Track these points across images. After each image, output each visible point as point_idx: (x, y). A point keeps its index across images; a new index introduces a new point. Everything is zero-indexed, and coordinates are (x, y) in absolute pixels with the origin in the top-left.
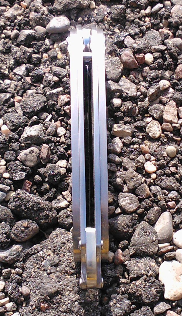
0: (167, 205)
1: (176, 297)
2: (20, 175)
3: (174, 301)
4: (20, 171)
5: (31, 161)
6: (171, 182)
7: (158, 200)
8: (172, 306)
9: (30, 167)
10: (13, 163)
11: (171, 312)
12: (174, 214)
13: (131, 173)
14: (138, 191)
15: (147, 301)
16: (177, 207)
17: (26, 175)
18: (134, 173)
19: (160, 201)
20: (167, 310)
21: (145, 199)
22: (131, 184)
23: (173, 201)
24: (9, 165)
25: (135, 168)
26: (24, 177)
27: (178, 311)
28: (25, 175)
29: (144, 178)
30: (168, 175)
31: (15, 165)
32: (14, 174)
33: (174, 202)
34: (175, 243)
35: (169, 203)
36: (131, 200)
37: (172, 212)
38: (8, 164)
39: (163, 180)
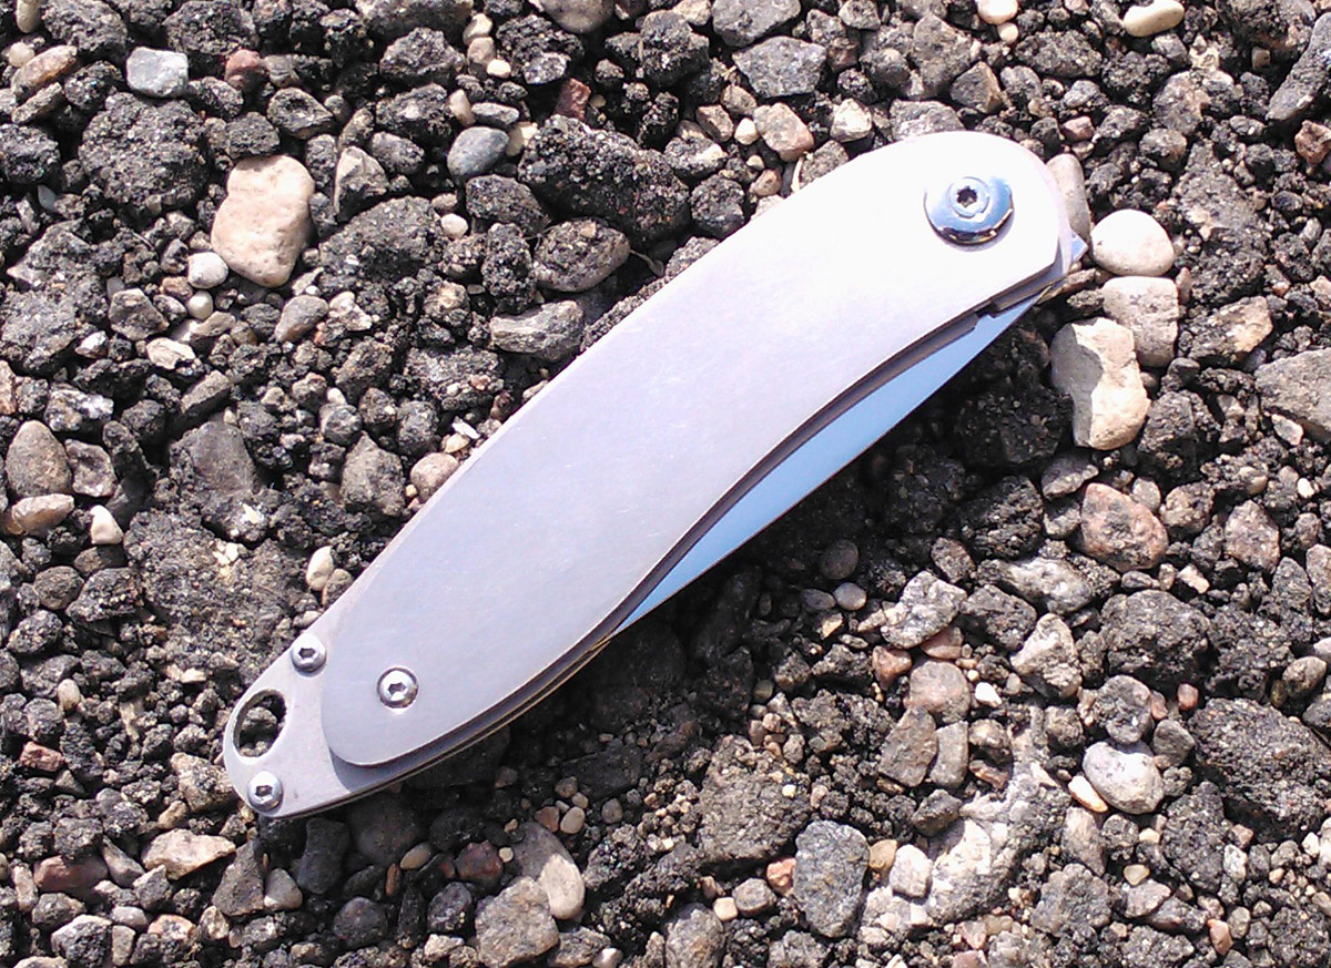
0: (1064, 131)
1: (1115, 439)
2: (547, 66)
3: (1107, 453)
4: (545, 51)
5: (582, 12)
6: (1071, 48)
7: (1030, 115)
8: (1100, 467)
9: (577, 35)
10: (518, 25)
11: (1102, 487)
12: (1087, 160)
13: (933, 29)
14: (960, 91)
15: (1019, 459)
16: (1097, 136)
17: (568, 62)
18: (943, 30)
19: (1036, 118)
20: (1087, 483)
21: (986, 116)
22: (934, 70)
23: (1081, 114)
24: (504, 33)
25: (944, 12)
26: (561, 70)
27: (1121, 483)
28: (564, 62)
29: (977, 44)
30: (1059, 27)
31: (527, 31)
32: (527, 64)
33: (1085, 120)
34: (1098, 258)
35: (1069, 125)
36: (937, 122)
37: (1082, 154)
38: (502, 28)
39: (1044, 43)
